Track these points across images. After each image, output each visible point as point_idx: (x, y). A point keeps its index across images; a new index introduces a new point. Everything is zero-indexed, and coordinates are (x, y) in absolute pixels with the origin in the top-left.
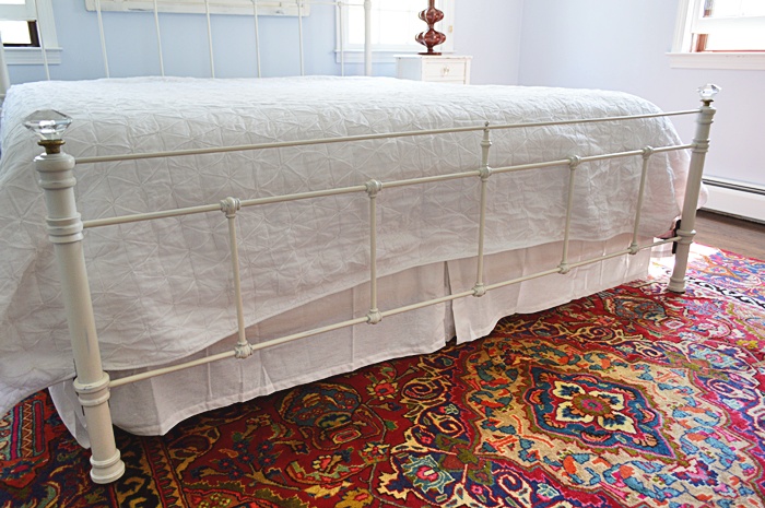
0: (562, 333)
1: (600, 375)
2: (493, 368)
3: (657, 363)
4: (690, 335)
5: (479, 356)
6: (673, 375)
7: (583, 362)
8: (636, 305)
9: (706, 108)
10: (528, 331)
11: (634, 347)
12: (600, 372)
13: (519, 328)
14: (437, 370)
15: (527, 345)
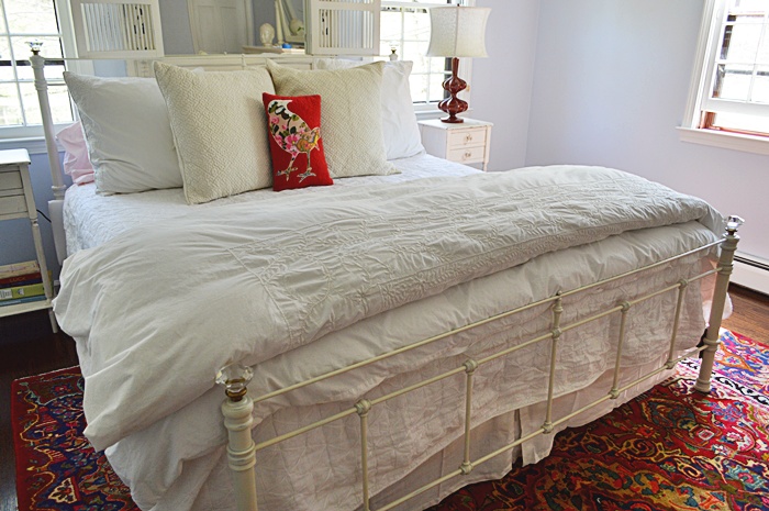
0: (610, 448)
1: (652, 501)
2: (558, 495)
3: (699, 486)
4: (721, 447)
5: (544, 481)
6: (714, 499)
7: (636, 486)
8: (669, 410)
9: (730, 238)
10: (580, 446)
11: (676, 466)
12: (651, 497)
13: (571, 443)
14: (512, 500)
15: (584, 466)
